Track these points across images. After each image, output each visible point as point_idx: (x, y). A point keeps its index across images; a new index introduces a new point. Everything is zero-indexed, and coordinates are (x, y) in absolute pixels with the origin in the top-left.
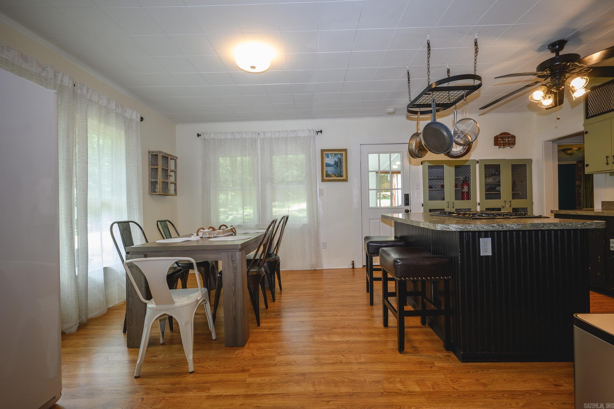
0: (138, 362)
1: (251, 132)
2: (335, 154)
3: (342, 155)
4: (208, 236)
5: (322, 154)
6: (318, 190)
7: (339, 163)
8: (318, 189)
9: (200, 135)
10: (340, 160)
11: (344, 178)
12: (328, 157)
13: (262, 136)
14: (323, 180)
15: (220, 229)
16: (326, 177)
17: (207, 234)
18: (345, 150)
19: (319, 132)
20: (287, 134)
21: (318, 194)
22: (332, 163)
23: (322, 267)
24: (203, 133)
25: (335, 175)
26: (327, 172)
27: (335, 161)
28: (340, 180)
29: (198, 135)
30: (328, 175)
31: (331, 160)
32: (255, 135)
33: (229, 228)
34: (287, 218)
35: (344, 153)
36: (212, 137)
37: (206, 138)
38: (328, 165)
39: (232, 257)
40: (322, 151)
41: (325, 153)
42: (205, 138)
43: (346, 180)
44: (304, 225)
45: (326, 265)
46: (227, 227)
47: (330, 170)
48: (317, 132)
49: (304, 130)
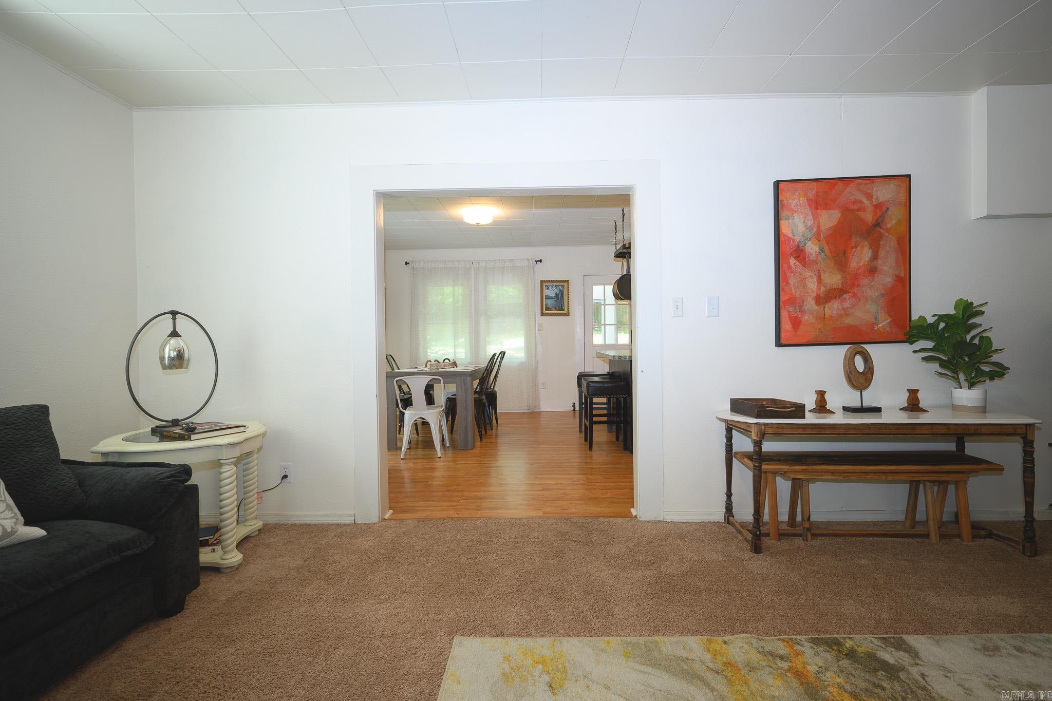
0: (403, 449)
1: (464, 261)
2: (556, 286)
3: (563, 286)
4: (436, 367)
5: (542, 285)
6: (537, 325)
7: (560, 296)
8: (537, 323)
9: (409, 263)
10: (562, 293)
11: (566, 311)
12: (548, 289)
13: (476, 265)
14: (542, 314)
15: (444, 362)
16: (546, 311)
17: (435, 365)
18: (567, 281)
19: (538, 261)
20: (503, 263)
21: (537, 329)
22: (553, 295)
23: (540, 409)
24: (412, 262)
25: (556, 309)
26: (546, 305)
27: (556, 293)
28: (562, 314)
29: (406, 263)
30: (547, 309)
31: (551, 292)
32: (468, 264)
33: (452, 361)
34: (505, 353)
35: (566, 284)
36: (421, 266)
37: (415, 267)
38: (548, 298)
39: (464, 381)
40: (542, 282)
41: (545, 284)
42: (413, 267)
43: (568, 314)
44: (521, 363)
45: (545, 407)
46: (450, 361)
47: (550, 302)
48: (537, 262)
49: (523, 259)
